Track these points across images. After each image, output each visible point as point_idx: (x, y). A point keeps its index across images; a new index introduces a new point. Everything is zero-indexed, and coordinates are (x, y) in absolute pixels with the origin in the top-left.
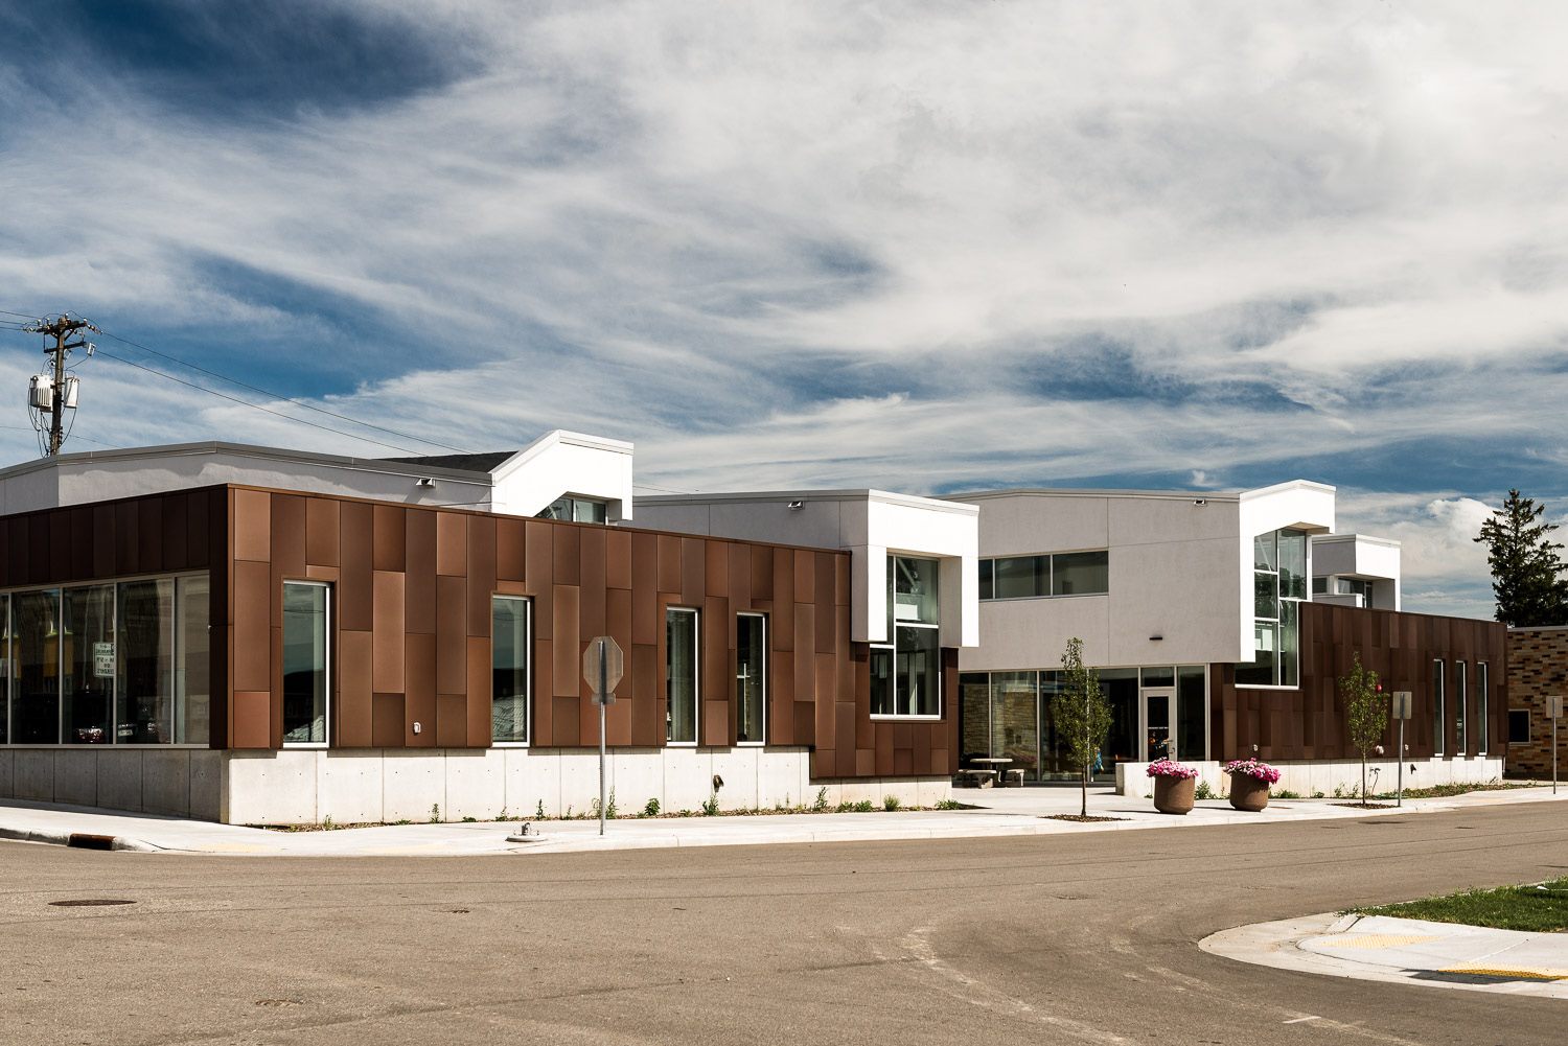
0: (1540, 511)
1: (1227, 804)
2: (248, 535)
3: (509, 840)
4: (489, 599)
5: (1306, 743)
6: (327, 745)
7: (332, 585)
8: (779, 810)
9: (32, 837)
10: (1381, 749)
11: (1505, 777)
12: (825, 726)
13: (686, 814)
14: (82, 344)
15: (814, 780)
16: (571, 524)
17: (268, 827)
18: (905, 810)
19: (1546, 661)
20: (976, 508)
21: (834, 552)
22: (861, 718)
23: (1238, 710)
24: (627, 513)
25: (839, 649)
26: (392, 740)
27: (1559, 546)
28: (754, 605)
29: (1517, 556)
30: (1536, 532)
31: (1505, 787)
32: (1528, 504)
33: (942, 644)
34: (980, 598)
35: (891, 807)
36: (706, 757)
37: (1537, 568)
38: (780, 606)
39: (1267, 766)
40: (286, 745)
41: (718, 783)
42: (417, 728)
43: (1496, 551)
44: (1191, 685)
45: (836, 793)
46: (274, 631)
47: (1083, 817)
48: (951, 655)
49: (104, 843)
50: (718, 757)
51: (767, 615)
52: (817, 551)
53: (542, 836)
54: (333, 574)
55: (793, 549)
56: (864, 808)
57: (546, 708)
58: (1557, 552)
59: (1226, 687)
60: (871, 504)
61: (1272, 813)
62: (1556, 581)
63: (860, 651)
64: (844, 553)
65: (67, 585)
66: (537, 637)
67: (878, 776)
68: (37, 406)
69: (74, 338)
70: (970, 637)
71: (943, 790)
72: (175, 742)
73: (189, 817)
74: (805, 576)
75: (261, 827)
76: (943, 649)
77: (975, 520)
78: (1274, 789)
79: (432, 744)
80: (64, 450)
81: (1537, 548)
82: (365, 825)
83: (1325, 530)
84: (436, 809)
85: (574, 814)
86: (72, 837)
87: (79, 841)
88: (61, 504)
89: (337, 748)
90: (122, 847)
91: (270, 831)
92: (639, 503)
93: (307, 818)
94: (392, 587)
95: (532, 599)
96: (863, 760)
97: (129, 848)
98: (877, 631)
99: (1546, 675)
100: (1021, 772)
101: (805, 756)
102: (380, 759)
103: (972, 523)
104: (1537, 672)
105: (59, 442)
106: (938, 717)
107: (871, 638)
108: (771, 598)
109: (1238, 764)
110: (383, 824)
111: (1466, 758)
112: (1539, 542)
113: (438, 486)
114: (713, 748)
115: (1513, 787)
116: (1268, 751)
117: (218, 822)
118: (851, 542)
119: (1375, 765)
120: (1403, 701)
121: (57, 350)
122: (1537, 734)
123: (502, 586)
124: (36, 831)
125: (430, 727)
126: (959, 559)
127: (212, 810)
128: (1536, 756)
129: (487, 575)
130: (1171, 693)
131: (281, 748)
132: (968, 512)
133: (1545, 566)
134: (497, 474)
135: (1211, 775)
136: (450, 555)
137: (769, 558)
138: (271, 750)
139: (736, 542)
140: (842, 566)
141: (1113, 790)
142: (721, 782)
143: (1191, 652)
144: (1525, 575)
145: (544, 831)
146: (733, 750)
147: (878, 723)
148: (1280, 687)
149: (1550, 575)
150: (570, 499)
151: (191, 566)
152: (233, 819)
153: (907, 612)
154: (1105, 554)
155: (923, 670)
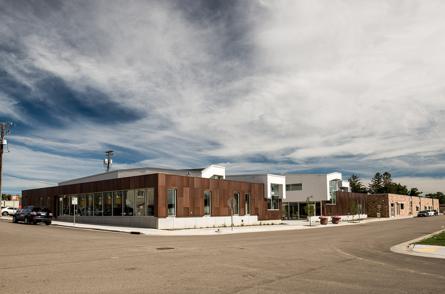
0: (358, 177)
1: (331, 222)
2: (161, 182)
3: (215, 232)
4: (203, 192)
5: (337, 213)
6: (175, 216)
7: (176, 190)
8: (253, 225)
9: (123, 232)
10: (349, 214)
11: (368, 217)
12: (260, 212)
13: (238, 226)
14: (113, 154)
15: (258, 220)
16: (214, 179)
17: (165, 230)
18: (275, 224)
19: (371, 199)
20: (285, 177)
21: (261, 184)
22: (266, 210)
23: (327, 208)
24: (224, 178)
25: (262, 199)
26: (187, 215)
27: (362, 182)
28: (248, 192)
29: (354, 184)
30: (357, 181)
31: (368, 219)
32: (356, 176)
33: (279, 198)
34: (286, 190)
35: (272, 224)
36: (240, 217)
37: (357, 186)
38: (253, 193)
39: (339, 216)
40: (168, 216)
41: (242, 221)
42: (191, 213)
43: (351, 183)
44: (318, 204)
45: (263, 222)
46: (166, 197)
47: (310, 226)
48: (280, 200)
49: (138, 233)
50: (242, 217)
51: (250, 194)
52: (258, 184)
53: (222, 231)
54: (176, 188)
55: (255, 183)
56: (268, 224)
57: (213, 209)
58: (361, 183)
59: (325, 204)
60: (268, 176)
61: (340, 224)
62: (361, 188)
63: (266, 199)
64: (263, 184)
65: (124, 190)
66: (212, 198)
67: (269, 219)
68: (105, 164)
69: (112, 153)
70: (284, 197)
71: (280, 221)
72: (135, 216)
73: (149, 228)
74: (257, 188)
75: (164, 230)
76: (279, 199)
77: (285, 178)
78: (341, 220)
79: (194, 215)
80: (110, 171)
81: (358, 183)
82: (182, 229)
83: (340, 180)
84: (195, 226)
85: (219, 226)
86: (131, 232)
87: (132, 233)
88: (118, 178)
89: (177, 216)
90: (142, 234)
91: (166, 230)
92: (226, 176)
93: (172, 228)
94: (187, 190)
95: (211, 192)
96: (267, 217)
97: (144, 234)
98: (269, 196)
99: (372, 202)
100: (287, 218)
101: (257, 216)
102: (185, 218)
103: (284, 179)
104: (370, 201)
105: (109, 169)
106: (279, 210)
107: (268, 197)
108: (251, 191)
109: (333, 216)
110: (185, 229)
111: (362, 214)
112: (358, 182)
113: (191, 174)
114: (241, 215)
115: (369, 219)
116: (331, 214)
117: (156, 229)
118: (264, 182)
119: (348, 216)
120: (359, 206)
121: (108, 155)
122: (370, 211)
123: (206, 190)
124: (124, 231)
125: (194, 213)
126: (282, 185)
127: (155, 227)
128: (370, 214)
129: (203, 188)
130: (314, 205)
131: (167, 217)
132: (284, 177)
133: (359, 185)
134: (202, 172)
135: (329, 218)
136: (196, 184)
137: (251, 185)
138: (166, 217)
139: (245, 182)
140: (263, 186)
141: (307, 220)
142: (243, 221)
143: (317, 198)
144: (356, 187)
145: (222, 230)
146: (245, 216)
147: (269, 211)
148: (333, 204)
149: (360, 187)
150: (215, 175)
151: (150, 187)
152: (159, 228)
153: (273, 193)
154: (301, 184)
155: (275, 202)
